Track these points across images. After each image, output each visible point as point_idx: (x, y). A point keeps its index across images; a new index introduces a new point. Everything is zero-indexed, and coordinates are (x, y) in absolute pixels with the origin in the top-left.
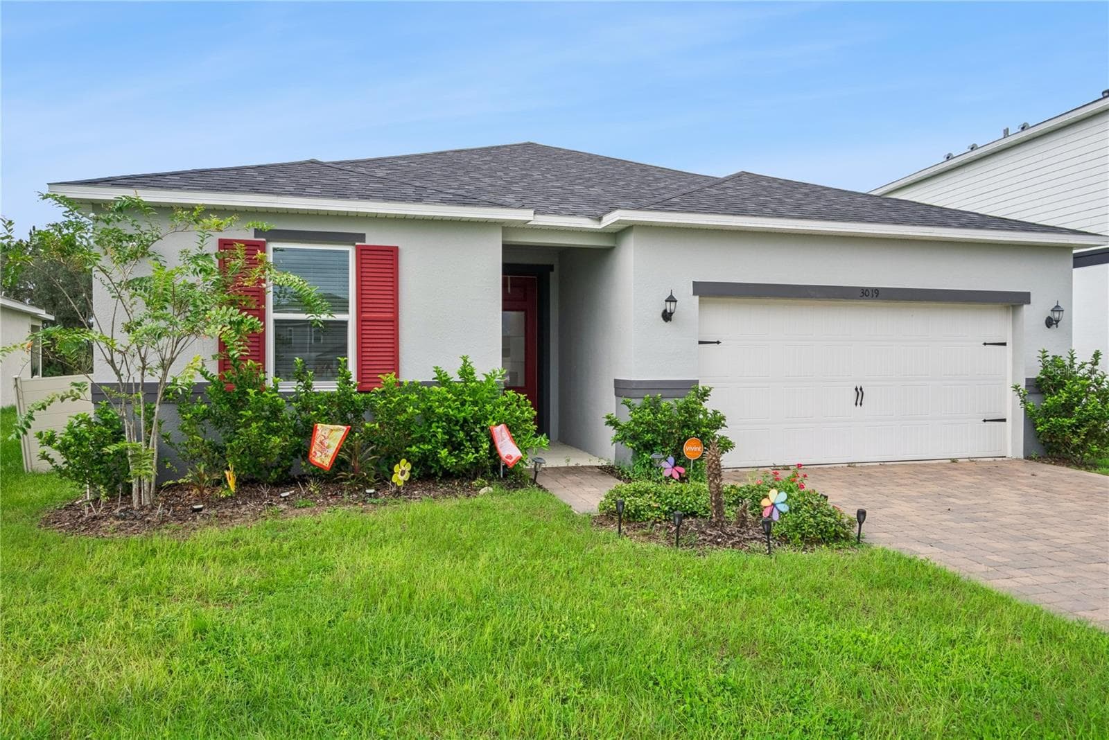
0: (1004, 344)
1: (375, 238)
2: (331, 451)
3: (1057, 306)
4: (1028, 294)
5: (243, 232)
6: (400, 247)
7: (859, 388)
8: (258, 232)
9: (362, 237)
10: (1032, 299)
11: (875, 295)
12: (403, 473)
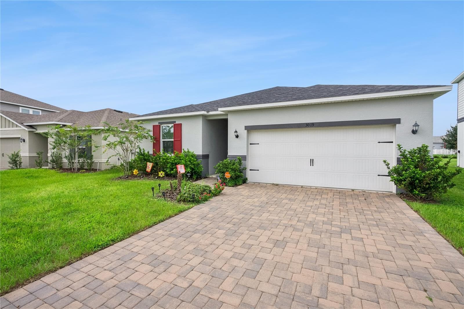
0: (392, 142)
1: (178, 122)
2: (150, 168)
3: (416, 124)
4: (400, 119)
5: (157, 123)
6: (182, 123)
7: (312, 159)
8: (159, 123)
9: (175, 122)
10: (402, 121)
11: (312, 125)
12: (162, 174)
